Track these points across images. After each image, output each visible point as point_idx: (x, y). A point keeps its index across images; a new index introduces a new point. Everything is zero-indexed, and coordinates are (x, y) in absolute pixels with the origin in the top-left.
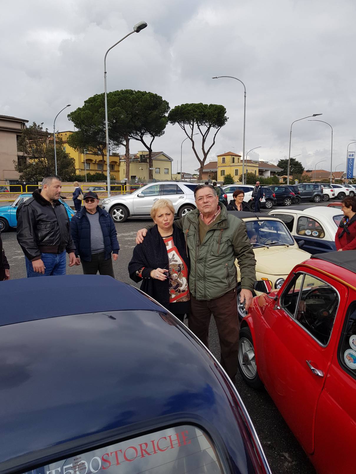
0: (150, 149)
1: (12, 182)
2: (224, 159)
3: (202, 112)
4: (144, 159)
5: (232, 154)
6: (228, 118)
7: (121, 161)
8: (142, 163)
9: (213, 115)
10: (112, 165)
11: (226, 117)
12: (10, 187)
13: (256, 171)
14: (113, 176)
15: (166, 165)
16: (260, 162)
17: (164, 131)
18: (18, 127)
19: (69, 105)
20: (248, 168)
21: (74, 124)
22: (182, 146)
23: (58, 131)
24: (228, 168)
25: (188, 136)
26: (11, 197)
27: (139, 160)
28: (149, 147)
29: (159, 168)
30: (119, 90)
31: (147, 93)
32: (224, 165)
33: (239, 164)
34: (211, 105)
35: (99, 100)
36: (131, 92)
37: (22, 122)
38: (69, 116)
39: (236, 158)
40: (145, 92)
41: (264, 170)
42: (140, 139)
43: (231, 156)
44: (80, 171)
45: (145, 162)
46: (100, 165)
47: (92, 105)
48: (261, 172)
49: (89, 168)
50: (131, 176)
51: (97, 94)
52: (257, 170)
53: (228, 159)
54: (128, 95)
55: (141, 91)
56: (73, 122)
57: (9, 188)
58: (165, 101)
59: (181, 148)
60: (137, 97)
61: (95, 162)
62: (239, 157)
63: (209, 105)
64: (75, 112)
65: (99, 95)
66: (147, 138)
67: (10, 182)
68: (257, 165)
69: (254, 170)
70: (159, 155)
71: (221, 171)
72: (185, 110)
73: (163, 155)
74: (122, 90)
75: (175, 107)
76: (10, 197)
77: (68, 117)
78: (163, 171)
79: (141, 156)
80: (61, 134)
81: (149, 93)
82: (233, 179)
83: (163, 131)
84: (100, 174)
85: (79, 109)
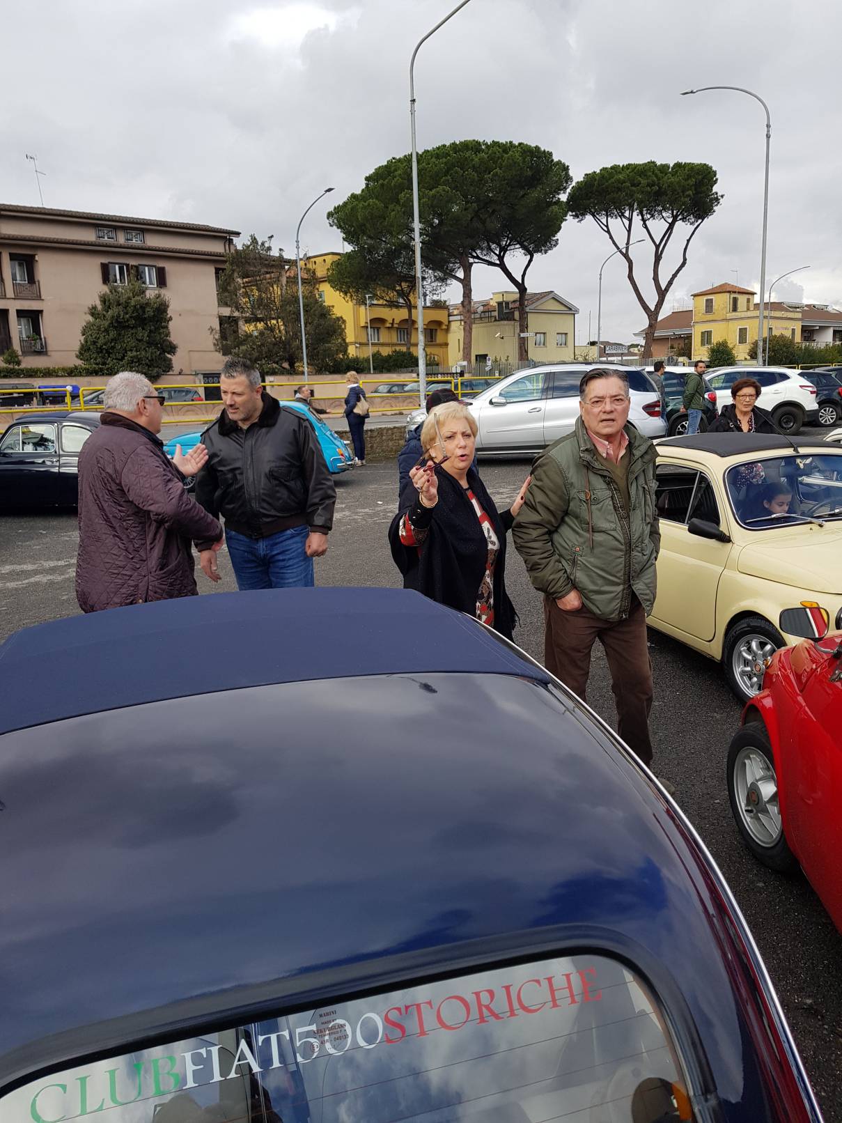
0: (521, 287)
1: (208, 378)
2: (709, 302)
3: (653, 185)
4: (507, 311)
5: (730, 290)
6: (722, 196)
7: (451, 318)
8: (502, 322)
9: (683, 192)
10: (431, 330)
11: (717, 193)
12: (206, 388)
13: (793, 330)
14: (434, 358)
15: (562, 323)
16: (807, 306)
17: (558, 240)
18: (217, 247)
19: (330, 190)
20: (773, 324)
21: (343, 235)
22: (601, 275)
23: (306, 254)
24: (723, 325)
25: (618, 248)
26: (206, 412)
27: (496, 314)
28: (520, 282)
29: (544, 333)
30: (448, 144)
31: (515, 147)
32: (710, 317)
33: (749, 314)
34: (678, 165)
35: (399, 172)
36: (474, 147)
37: (225, 236)
38: (330, 215)
39: (742, 300)
40: (511, 142)
41: (818, 328)
42: (498, 262)
43: (728, 294)
44: (356, 347)
45: (510, 320)
46: (404, 331)
47: (382, 185)
48: (808, 333)
49: (378, 340)
50: (477, 356)
51: (394, 158)
52: (798, 327)
53: (721, 301)
54: (468, 154)
55: (500, 142)
56: (340, 230)
57: (202, 392)
58: (559, 163)
59: (600, 279)
60: (491, 158)
61: (390, 326)
62: (750, 297)
63: (671, 166)
64: (345, 204)
65: (400, 160)
66: (516, 259)
67: (204, 377)
68: (799, 316)
69: (789, 329)
70: (544, 300)
71: (702, 333)
72: (610, 182)
73: (552, 301)
74: (454, 144)
75: (586, 175)
76: (204, 412)
77: (328, 218)
78: (552, 340)
79: (500, 304)
80: (313, 260)
81: (520, 144)
82: (734, 352)
83: (554, 238)
84: (403, 354)
85: (353, 196)
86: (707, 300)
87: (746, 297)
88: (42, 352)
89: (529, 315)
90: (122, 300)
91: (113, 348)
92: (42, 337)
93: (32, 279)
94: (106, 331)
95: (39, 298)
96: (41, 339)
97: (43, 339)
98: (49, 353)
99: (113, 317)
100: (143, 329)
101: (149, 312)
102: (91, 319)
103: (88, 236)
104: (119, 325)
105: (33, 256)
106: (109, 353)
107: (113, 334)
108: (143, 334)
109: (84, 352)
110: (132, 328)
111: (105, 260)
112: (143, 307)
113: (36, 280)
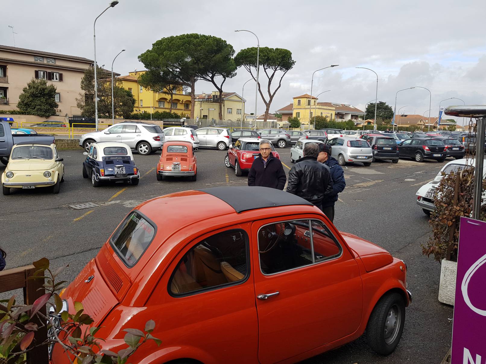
0: (220, 91)
2: (299, 101)
3: (265, 56)
4: (217, 99)
5: (307, 97)
6: (295, 62)
7: (195, 100)
8: (214, 103)
9: (277, 60)
10: (187, 104)
11: (293, 61)
13: (332, 114)
14: (188, 115)
15: (239, 106)
16: (341, 105)
17: (236, 73)
18: (86, 67)
19: (124, 50)
20: (323, 111)
24: (304, 110)
25: (253, 77)
27: (212, 100)
28: (220, 88)
29: (231, 109)
30: (186, 34)
31: (211, 38)
32: (299, 107)
33: (314, 107)
34: (277, 49)
35: (165, 43)
36: (196, 36)
38: (139, 57)
39: (312, 101)
40: (210, 36)
41: (344, 114)
42: (211, 80)
43: (306, 99)
45: (217, 103)
47: (158, 48)
48: (340, 115)
49: (164, 106)
50: (203, 116)
51: (164, 38)
52: (334, 113)
53: (304, 101)
54: (192, 39)
55: (206, 35)
56: (143, 63)
58: (229, 45)
59: (243, 90)
60: (201, 41)
61: (169, 101)
62: (315, 100)
63: (274, 49)
64: (145, 53)
65: (166, 39)
68: (334, 108)
69: (329, 114)
70: (232, 95)
71: (296, 113)
72: (249, 54)
73: (235, 96)
74: (188, 34)
75: (241, 50)
78: (234, 111)
79: (214, 96)
80: (139, 73)
81: (213, 37)
83: (234, 73)
85: (148, 51)
86: (299, 100)
87: (314, 100)
88: (7, 104)
89: (225, 101)
90: (35, 86)
91: (31, 104)
92: (8, 98)
93: (5, 75)
94: (28, 97)
95: (7, 83)
97: (8, 99)
98: (10, 104)
99: (31, 92)
100: (44, 98)
101: (46, 92)
102: (23, 92)
103: (31, 59)
104: (34, 96)
105: (6, 66)
106: (29, 106)
107: (31, 99)
108: (43, 100)
109: (19, 105)
110: (39, 97)
111: (37, 69)
112: (44, 89)
113: (7, 75)
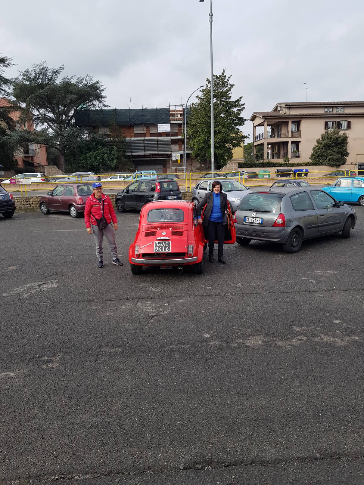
67: (359, 166)
88: (298, 157)
91: (323, 155)
95: (300, 137)
96: (298, 152)
98: (301, 157)
99: (325, 143)
103: (321, 111)
105: (300, 121)
108: (336, 149)
109: (312, 156)
111: (327, 120)
112: (337, 139)
113: (300, 130)
